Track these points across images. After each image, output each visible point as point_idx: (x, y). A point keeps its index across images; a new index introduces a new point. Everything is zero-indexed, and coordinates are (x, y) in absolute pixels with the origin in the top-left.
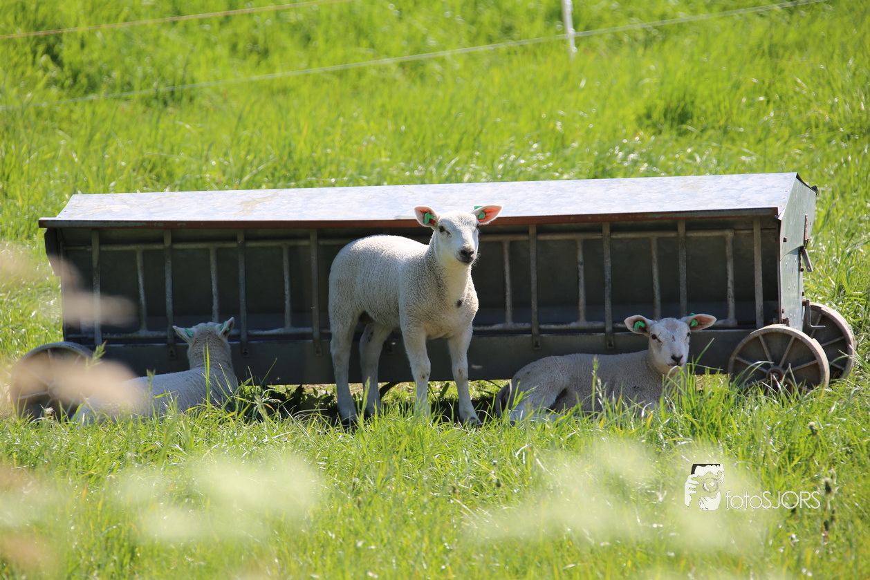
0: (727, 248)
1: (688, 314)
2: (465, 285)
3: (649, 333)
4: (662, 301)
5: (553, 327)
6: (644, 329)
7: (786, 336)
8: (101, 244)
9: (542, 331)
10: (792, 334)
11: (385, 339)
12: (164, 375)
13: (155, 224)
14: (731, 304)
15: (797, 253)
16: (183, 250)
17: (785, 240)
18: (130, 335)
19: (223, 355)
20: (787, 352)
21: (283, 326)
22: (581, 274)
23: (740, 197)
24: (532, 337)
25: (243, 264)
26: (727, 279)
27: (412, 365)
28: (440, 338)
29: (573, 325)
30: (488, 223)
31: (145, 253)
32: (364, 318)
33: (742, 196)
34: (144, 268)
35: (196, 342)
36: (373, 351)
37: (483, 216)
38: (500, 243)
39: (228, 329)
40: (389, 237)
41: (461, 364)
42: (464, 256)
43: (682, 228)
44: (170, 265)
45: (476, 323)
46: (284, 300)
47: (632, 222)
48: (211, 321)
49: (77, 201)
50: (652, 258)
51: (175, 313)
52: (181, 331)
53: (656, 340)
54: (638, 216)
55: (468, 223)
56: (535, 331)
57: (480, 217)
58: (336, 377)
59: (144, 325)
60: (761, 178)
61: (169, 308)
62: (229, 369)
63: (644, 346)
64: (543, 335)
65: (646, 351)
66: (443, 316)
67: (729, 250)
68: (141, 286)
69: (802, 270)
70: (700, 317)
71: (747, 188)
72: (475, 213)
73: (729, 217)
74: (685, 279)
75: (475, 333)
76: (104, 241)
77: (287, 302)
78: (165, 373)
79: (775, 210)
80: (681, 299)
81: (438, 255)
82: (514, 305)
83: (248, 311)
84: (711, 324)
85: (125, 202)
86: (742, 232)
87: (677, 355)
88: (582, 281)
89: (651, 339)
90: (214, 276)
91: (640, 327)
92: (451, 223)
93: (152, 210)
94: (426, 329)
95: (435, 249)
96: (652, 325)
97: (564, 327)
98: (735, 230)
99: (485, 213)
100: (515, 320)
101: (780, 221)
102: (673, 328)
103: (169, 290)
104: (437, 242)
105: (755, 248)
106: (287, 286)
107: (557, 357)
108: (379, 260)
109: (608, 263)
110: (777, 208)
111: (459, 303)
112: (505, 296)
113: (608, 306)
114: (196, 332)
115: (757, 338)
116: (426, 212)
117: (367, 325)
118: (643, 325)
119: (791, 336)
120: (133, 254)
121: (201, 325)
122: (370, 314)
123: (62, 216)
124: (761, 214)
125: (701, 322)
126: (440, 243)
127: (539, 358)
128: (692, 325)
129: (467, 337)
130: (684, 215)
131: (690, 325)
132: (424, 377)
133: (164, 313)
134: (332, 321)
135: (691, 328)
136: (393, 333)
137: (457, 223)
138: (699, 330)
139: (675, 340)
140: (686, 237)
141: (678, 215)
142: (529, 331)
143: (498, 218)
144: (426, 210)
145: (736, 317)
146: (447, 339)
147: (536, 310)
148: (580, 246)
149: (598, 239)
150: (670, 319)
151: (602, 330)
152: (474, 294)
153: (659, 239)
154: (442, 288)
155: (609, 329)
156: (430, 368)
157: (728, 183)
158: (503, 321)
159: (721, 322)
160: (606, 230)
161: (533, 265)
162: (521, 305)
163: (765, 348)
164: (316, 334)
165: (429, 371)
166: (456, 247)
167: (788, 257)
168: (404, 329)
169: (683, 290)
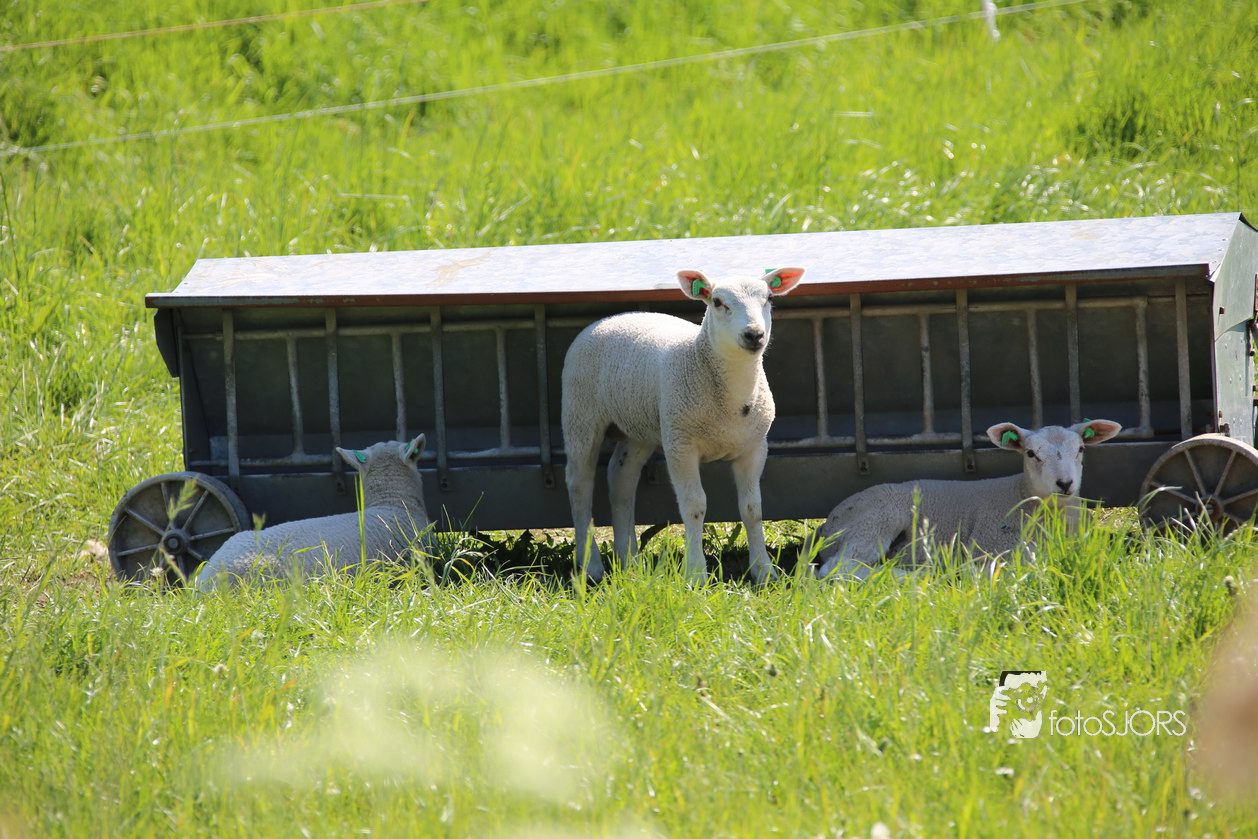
0: (1138, 324)
1: (1082, 421)
2: (754, 383)
3: (1023, 448)
4: (1045, 402)
5: (887, 441)
6: (1017, 443)
7: (1224, 450)
8: (235, 330)
9: (870, 448)
10: (1232, 448)
11: (645, 462)
12: (324, 518)
13: (311, 301)
14: (1145, 404)
15: (1245, 329)
16: (353, 338)
17: (1222, 311)
18: (279, 461)
19: (409, 488)
20: (1225, 473)
21: (497, 445)
22: (927, 364)
23: (1156, 250)
24: (857, 457)
25: (439, 356)
26: (1138, 368)
27: (680, 500)
28: (720, 461)
29: (916, 438)
30: (785, 293)
31: (299, 342)
32: (612, 432)
33: (1159, 247)
34: (299, 364)
35: (371, 471)
36: (627, 479)
37: (778, 283)
38: (809, 322)
39: (417, 451)
40: (648, 315)
41: (752, 497)
42: (749, 341)
43: (1071, 296)
44: (336, 359)
45: (771, 437)
46: (498, 407)
47: (1000, 288)
48: (395, 439)
49: (204, 269)
50: (1028, 340)
51: (343, 428)
52: (349, 455)
53: (1034, 458)
54: (1007, 280)
55: (755, 294)
56: (861, 447)
57: (774, 285)
58: (575, 518)
59: (299, 447)
60: (1187, 221)
61: (335, 421)
62: (418, 509)
63: (1018, 468)
64: (873, 454)
65: (1019, 475)
66: (723, 428)
67: (1140, 327)
68: (294, 389)
69: (1252, 354)
70: (1097, 424)
71: (1167, 237)
72: (767, 280)
73: (1139, 279)
74: (1077, 369)
75: (771, 451)
76: (241, 326)
77: (504, 411)
78: (325, 516)
79: (1205, 267)
80: (1072, 398)
81: (714, 341)
82: (830, 410)
83: (448, 425)
84: (1114, 434)
85: (271, 270)
86: (1160, 300)
87: (1065, 481)
88: (927, 375)
89: (1026, 457)
90: (398, 374)
91: (1011, 440)
92: (730, 294)
93: (309, 281)
94: (699, 447)
95: (709, 331)
96: (1027, 437)
97: (902, 441)
98: (1149, 297)
99: (782, 279)
100: (832, 433)
101: (1212, 284)
102: (1059, 440)
103: (333, 396)
104: (712, 322)
105: (1179, 323)
106: (503, 388)
107: (892, 485)
108: (632, 348)
109: (965, 349)
110: (1206, 266)
111: (746, 410)
112: (817, 398)
113: (966, 410)
114: (371, 457)
115: (1182, 454)
116: (694, 279)
117: (618, 443)
118: (1014, 437)
119: (1230, 451)
120: (282, 343)
121: (380, 445)
122: (621, 427)
123: (182, 291)
124: (1185, 274)
125: (1099, 432)
126: (715, 323)
127: (867, 488)
128: (1086, 437)
129: (759, 457)
130: (1072, 278)
131: (1083, 436)
132: (696, 517)
133: (327, 429)
134: (566, 438)
135: (1085, 440)
136: (655, 453)
137: (739, 293)
138: (1096, 444)
139: (1060, 458)
140: (1078, 309)
141: (1064, 277)
142: (852, 448)
143: (801, 285)
144: (694, 276)
145: (1153, 423)
146: (730, 463)
147: (862, 418)
148: (924, 324)
149: (949, 314)
150: (1053, 428)
151: (958, 445)
152: (768, 396)
153: (1039, 312)
154: (721, 388)
155: (967, 443)
156: (705, 503)
157: (1141, 229)
158: (814, 433)
159: (1129, 432)
160: (962, 301)
161: (857, 352)
162: (840, 410)
163: (1193, 468)
164: (546, 457)
165: (704, 508)
166: (738, 329)
167: (1228, 336)
168: (667, 448)
169: (1074, 385)
